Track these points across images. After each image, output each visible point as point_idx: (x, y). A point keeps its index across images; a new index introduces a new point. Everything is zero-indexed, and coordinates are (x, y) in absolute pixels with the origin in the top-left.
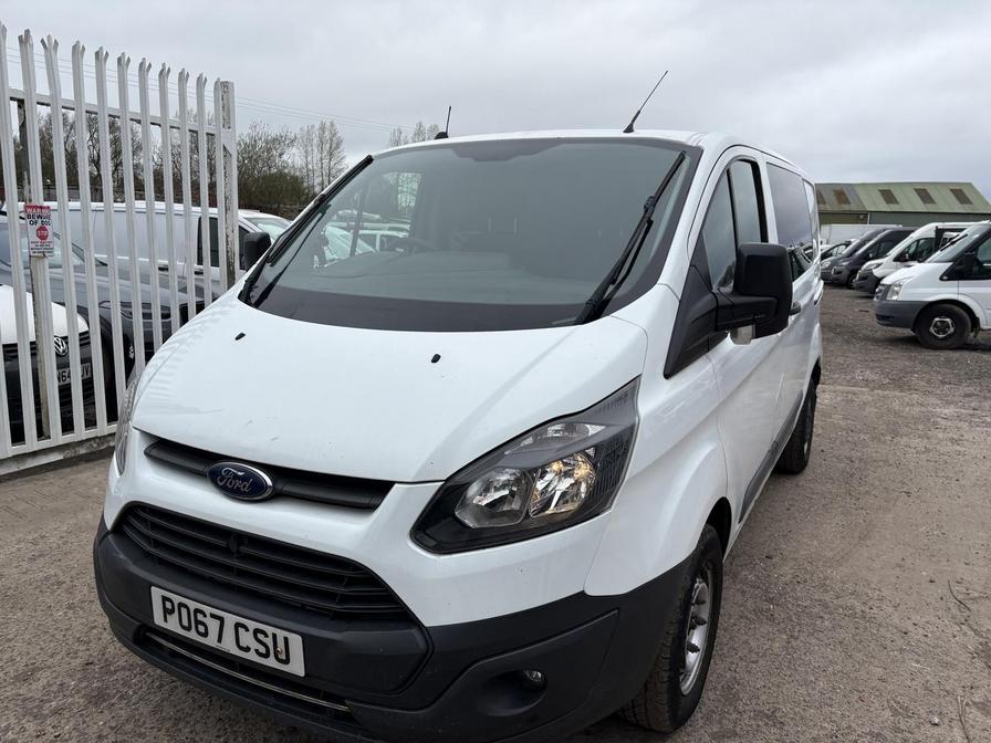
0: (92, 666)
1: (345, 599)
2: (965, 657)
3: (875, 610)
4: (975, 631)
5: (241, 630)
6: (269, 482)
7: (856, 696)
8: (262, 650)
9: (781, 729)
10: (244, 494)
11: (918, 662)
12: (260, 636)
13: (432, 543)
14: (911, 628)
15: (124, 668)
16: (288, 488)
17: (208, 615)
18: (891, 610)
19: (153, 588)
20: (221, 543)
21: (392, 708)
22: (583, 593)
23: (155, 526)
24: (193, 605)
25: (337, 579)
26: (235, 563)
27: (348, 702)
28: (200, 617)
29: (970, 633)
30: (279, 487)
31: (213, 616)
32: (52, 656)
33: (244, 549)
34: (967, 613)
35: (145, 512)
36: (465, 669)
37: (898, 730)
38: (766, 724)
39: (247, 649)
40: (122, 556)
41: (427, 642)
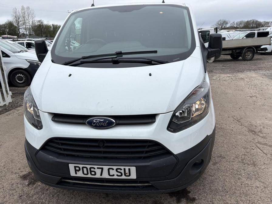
0: (22, 197)
1: (147, 152)
2: (247, 133)
3: (222, 126)
4: (245, 126)
5: (110, 170)
6: (114, 121)
7: (234, 147)
8: (119, 174)
9: (225, 159)
10: (105, 126)
11: (240, 136)
12: (119, 170)
13: (172, 130)
14: (233, 129)
15: (35, 194)
16: (121, 122)
17: (96, 168)
18: (225, 125)
19: (70, 165)
20: (97, 144)
21: (166, 180)
22: (207, 135)
23: (62, 144)
24: (89, 167)
25: (144, 147)
26: (102, 150)
27: (150, 182)
28: (92, 170)
29: (244, 127)
30: (118, 122)
31: (98, 168)
32: (4, 198)
33: (106, 144)
34: (241, 123)
35: (57, 140)
36: (187, 164)
37: (247, 152)
38: (221, 159)
39: (113, 175)
40: (51, 157)
41: (176, 159)
